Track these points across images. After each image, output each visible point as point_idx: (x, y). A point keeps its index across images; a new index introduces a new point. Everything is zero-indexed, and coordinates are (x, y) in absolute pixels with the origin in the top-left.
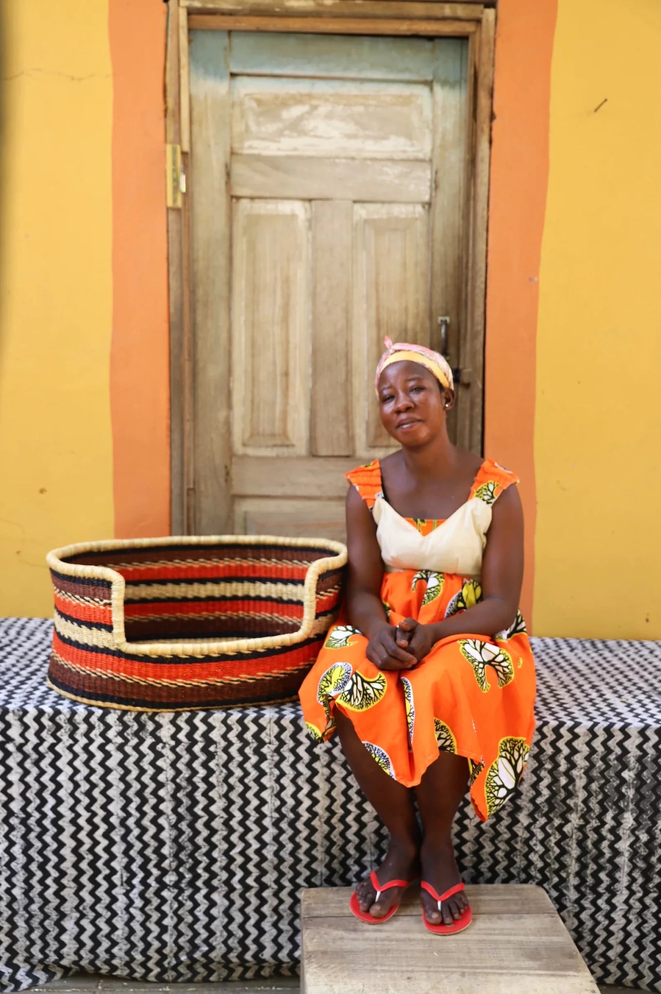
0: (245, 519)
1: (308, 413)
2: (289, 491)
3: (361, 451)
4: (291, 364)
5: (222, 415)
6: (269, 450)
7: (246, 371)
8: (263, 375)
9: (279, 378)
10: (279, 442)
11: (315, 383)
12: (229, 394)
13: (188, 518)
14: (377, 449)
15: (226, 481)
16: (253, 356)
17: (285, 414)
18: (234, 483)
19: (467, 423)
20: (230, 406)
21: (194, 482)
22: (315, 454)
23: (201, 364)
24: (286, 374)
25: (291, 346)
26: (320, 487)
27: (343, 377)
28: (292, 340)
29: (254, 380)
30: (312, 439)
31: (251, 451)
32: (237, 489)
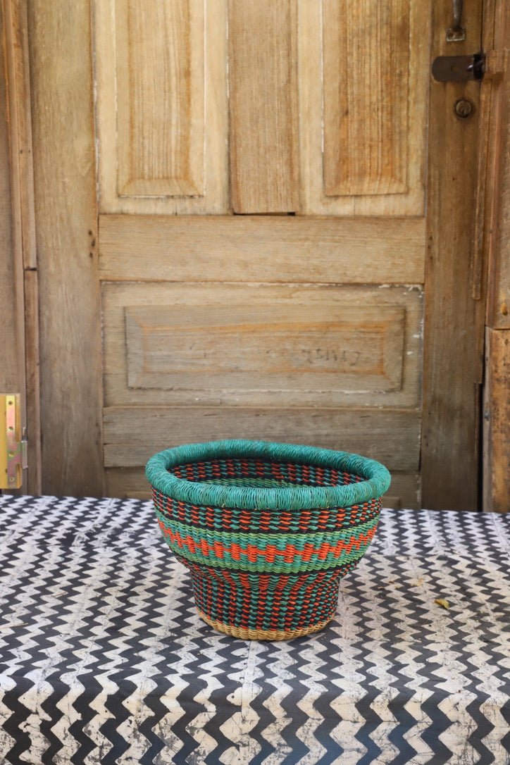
0: (125, 321)
1: (227, 142)
2: (194, 270)
3: (314, 203)
4: (195, 55)
5: (81, 144)
6: (160, 204)
7: (119, 69)
8: (147, 75)
9: (174, 80)
10: (177, 191)
11: (234, 90)
12: (92, 108)
13: (27, 318)
14: (340, 201)
15: (91, 255)
16: (130, 44)
17: (185, 140)
18: (103, 260)
19: (495, 148)
20: (94, 131)
21: (37, 258)
22: (236, 211)
23: (43, 57)
24: (188, 74)
25: (194, 25)
26: (245, 265)
27: (283, 77)
28: (195, 13)
29: (132, 83)
30: (232, 186)
31: (130, 207)
32: (109, 270)
